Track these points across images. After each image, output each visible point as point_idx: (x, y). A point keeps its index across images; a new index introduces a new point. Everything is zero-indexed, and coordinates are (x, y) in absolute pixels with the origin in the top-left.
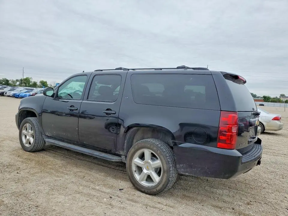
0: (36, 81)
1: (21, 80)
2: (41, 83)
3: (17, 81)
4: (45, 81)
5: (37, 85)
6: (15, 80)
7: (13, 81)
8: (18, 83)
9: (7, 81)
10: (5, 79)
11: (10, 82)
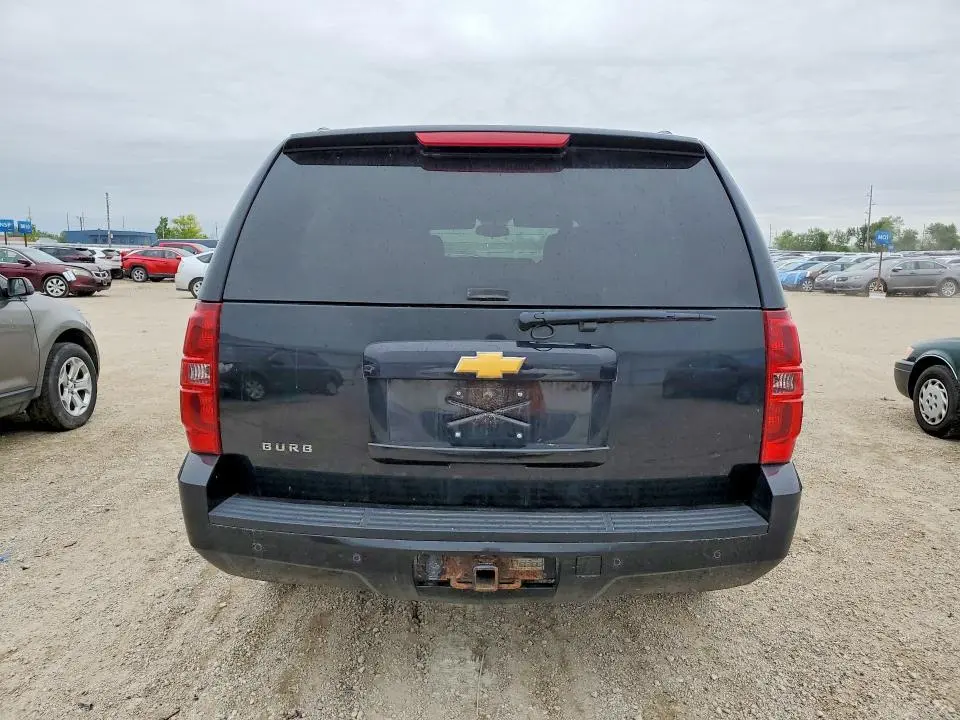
0: (913, 228)
1: (864, 230)
2: (932, 233)
3: (851, 233)
4: (947, 223)
5: (918, 241)
6: (845, 231)
7: (840, 237)
8: (853, 240)
9: (823, 236)
10: (817, 230)
11: (829, 239)
